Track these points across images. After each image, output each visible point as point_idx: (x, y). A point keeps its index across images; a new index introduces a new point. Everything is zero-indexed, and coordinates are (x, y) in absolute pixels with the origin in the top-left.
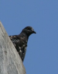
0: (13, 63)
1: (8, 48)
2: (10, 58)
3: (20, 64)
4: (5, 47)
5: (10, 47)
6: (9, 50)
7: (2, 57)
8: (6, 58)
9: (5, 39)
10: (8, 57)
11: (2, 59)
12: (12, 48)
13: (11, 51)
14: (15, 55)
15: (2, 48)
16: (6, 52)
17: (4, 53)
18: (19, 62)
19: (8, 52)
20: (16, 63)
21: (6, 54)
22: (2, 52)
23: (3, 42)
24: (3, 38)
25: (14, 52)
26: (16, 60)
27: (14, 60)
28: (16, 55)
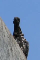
0: (18, 59)
1: (13, 46)
2: (16, 55)
3: (24, 59)
4: (11, 46)
5: (14, 45)
6: (14, 48)
7: (9, 54)
8: (12, 55)
9: (10, 39)
10: (14, 54)
11: (9, 56)
12: (17, 46)
13: (16, 49)
14: (19, 52)
15: (8, 47)
16: (12, 50)
17: (10, 51)
18: (23, 57)
20: (21, 58)
21: (12, 52)
22: (9, 50)
23: (9, 42)
24: (8, 39)
25: (18, 49)
26: (20, 56)
27: (19, 56)
28: (20, 52)
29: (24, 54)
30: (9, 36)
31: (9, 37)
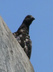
0: (20, 63)
1: (13, 47)
2: (17, 57)
3: (27, 62)
4: (11, 47)
5: (15, 46)
6: (15, 49)
7: (9, 57)
8: (13, 57)
9: (10, 38)
12: (18, 46)
13: (17, 50)
14: (21, 54)
15: (7, 48)
16: (12, 52)
17: (10, 53)
18: (26, 60)
19: (14, 51)
20: (23, 62)
21: (12, 54)
22: (8, 52)
23: (8, 42)
24: (7, 37)
25: (20, 51)
26: (23, 58)
27: (21, 59)
28: (23, 54)
29: (27, 56)
30: (8, 34)
31: (8, 36)
